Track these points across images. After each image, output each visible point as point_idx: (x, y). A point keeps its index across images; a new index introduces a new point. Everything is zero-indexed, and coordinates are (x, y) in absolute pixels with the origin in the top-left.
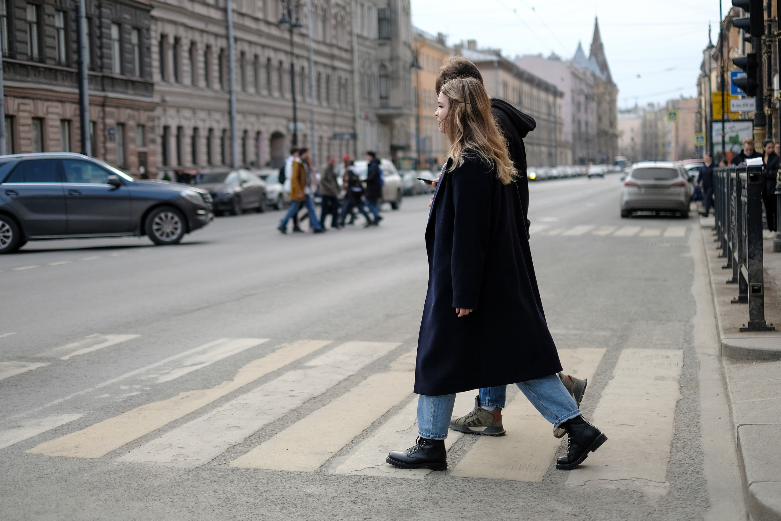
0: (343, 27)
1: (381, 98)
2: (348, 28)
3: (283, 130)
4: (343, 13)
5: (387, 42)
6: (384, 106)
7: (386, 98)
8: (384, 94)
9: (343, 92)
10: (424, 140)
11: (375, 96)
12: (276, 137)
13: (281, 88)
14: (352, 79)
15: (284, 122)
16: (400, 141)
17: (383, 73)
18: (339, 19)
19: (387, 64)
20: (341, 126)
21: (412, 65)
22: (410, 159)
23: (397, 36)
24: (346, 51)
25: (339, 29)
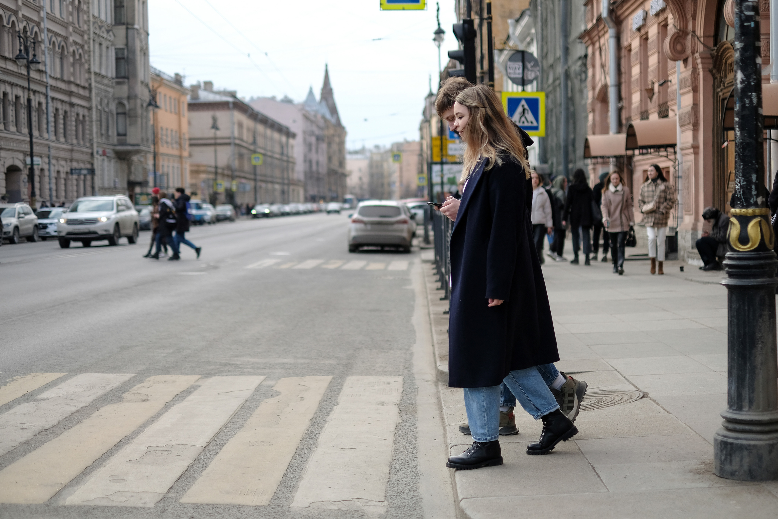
0: (81, 65)
1: (119, 135)
2: (86, 66)
3: (19, 164)
4: (80, 51)
5: (125, 81)
6: (122, 143)
7: (125, 135)
8: (121, 131)
9: (80, 127)
10: (162, 176)
11: (113, 132)
12: (12, 170)
13: (17, 123)
14: (90, 116)
15: (21, 156)
16: (138, 177)
17: (120, 111)
18: (77, 57)
19: (125, 102)
20: (78, 161)
21: (150, 104)
23: (135, 75)
24: (84, 88)
25: (77, 67)
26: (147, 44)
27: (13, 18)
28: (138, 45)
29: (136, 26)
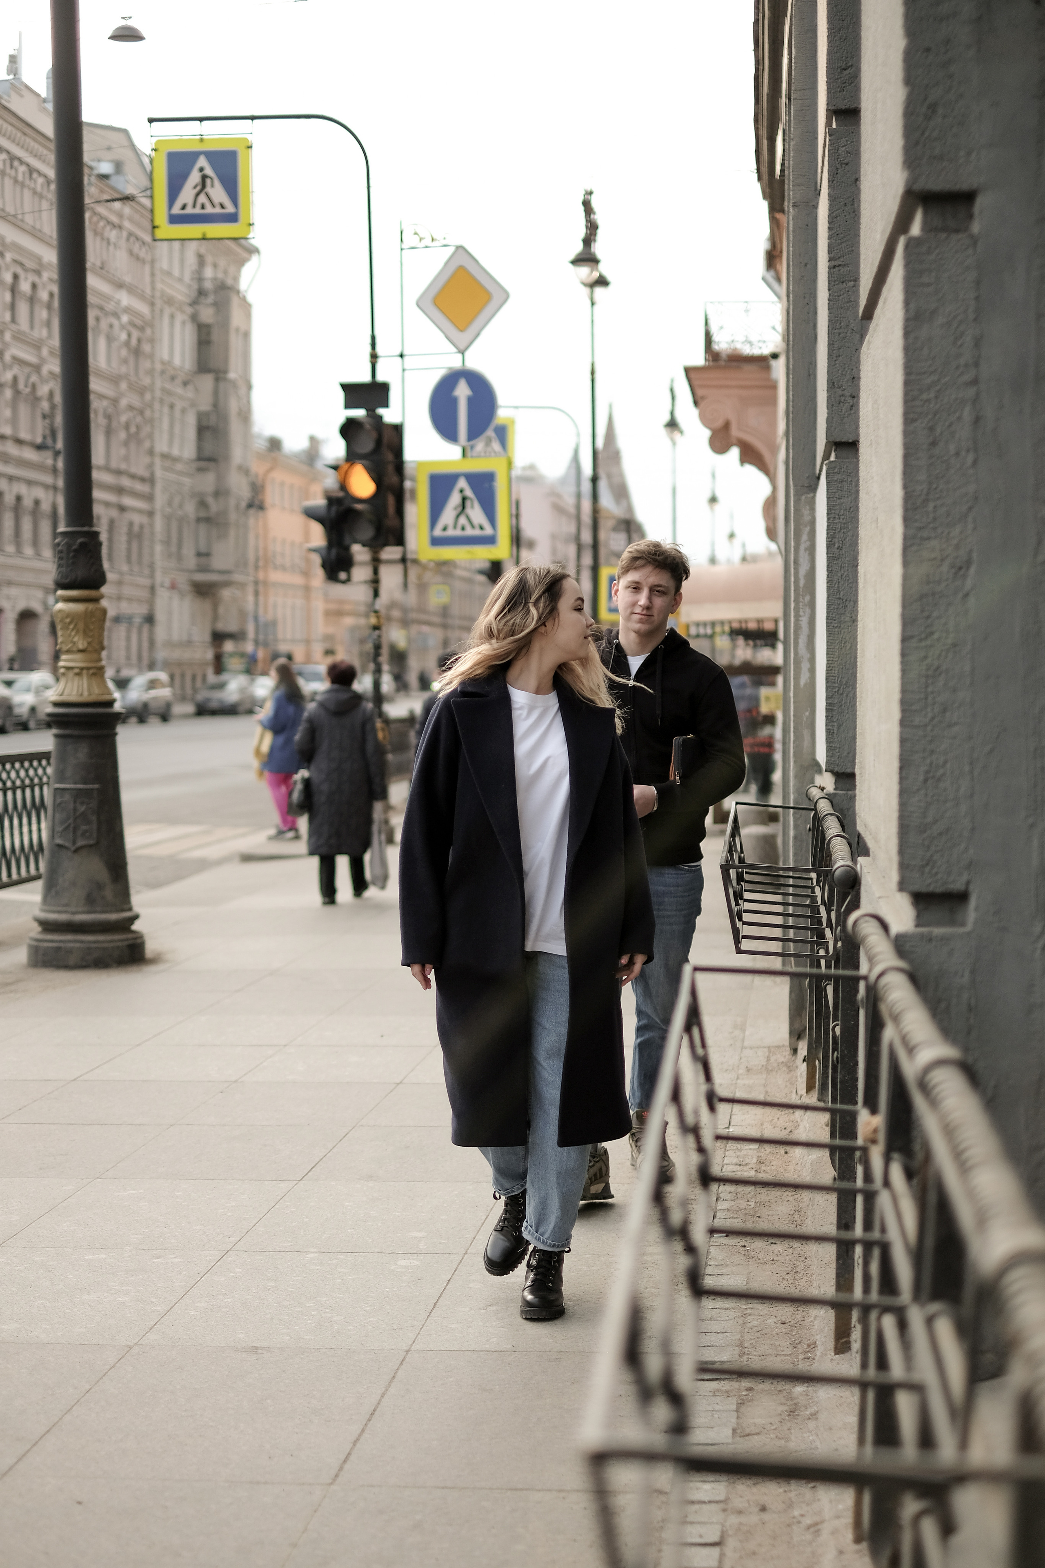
0: (139, 442)
1: (199, 554)
2: (147, 444)
3: (37, 607)
4: (139, 419)
5: (211, 465)
6: (204, 569)
7: (208, 555)
8: (203, 549)
9: (135, 545)
10: (266, 625)
11: (189, 551)
12: (26, 616)
13: (35, 543)
14: (152, 526)
15: (40, 594)
16: (229, 625)
17: (203, 514)
18: (133, 429)
19: (210, 500)
20: (130, 600)
21: (250, 506)
22: (242, 655)
23: (227, 458)
24: (143, 480)
25: (133, 446)
26: (249, 402)
27: (34, 378)
28: (233, 406)
29: (232, 375)
